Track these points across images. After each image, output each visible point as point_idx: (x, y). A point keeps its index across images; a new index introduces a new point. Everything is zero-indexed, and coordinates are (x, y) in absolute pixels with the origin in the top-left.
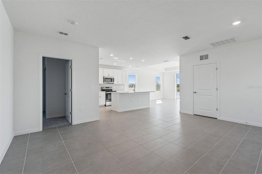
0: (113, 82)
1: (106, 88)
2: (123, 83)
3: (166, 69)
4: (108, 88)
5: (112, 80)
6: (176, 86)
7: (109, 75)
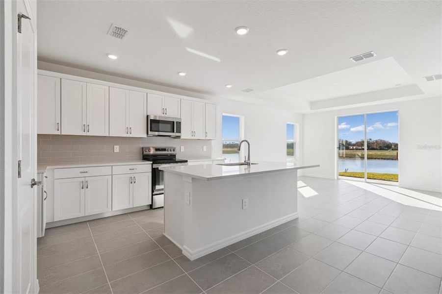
0: (178, 134)
1: (157, 150)
2: (207, 138)
3: (312, 104)
4: (164, 150)
5: (174, 126)
6: (336, 145)
7: (164, 111)
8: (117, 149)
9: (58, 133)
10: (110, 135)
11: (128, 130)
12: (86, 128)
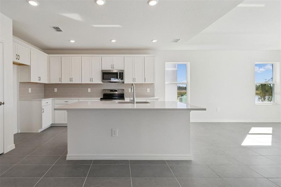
1: (111, 91)
2: (146, 83)
4: (116, 91)
7: (112, 66)
8: (89, 90)
9: (60, 83)
10: (82, 83)
11: (91, 80)
12: (71, 79)
